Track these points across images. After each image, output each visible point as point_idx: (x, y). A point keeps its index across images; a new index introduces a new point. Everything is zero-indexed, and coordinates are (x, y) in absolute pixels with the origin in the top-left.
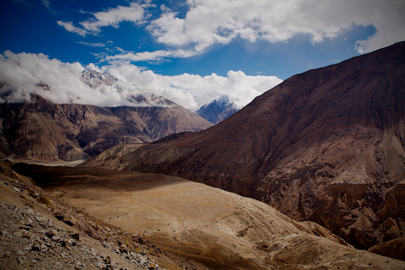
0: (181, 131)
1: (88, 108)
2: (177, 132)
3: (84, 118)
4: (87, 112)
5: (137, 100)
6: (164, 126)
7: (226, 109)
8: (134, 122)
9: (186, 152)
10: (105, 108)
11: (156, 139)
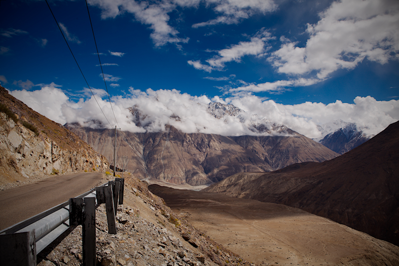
0: (303, 161)
1: (213, 137)
2: (299, 162)
3: (209, 147)
4: (212, 141)
5: (259, 129)
6: (285, 155)
7: (354, 139)
8: (255, 151)
9: (309, 183)
10: (228, 137)
11: (277, 169)
